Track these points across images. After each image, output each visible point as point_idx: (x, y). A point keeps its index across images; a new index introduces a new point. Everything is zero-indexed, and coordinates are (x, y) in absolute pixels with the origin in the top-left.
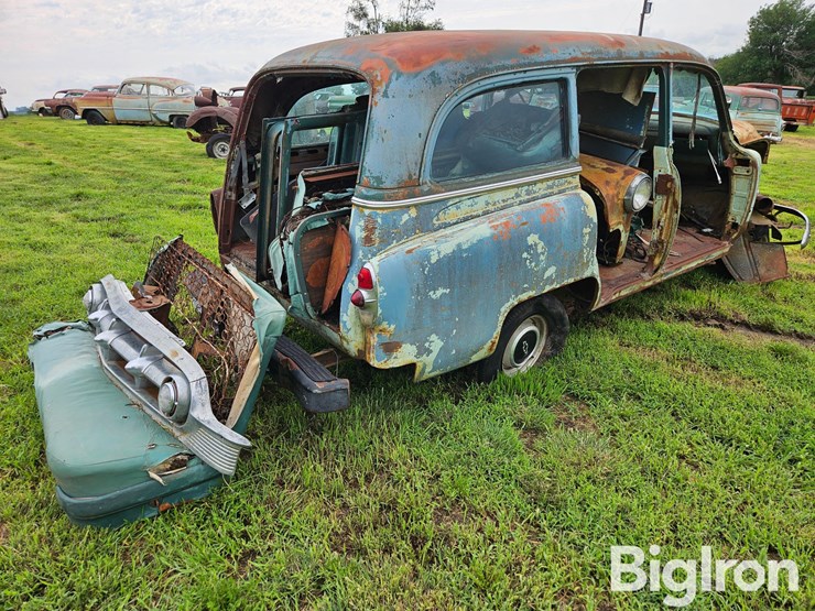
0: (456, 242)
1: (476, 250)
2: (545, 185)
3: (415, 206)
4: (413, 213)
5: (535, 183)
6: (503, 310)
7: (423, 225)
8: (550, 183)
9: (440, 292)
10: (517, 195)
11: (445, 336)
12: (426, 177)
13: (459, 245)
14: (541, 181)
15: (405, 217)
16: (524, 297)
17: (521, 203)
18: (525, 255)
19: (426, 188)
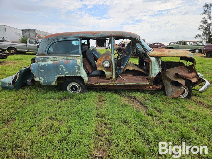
0: (45, 63)
1: (49, 65)
2: (71, 57)
3: (43, 57)
4: (42, 58)
5: (68, 57)
6: (56, 77)
7: (44, 60)
8: (72, 57)
9: (42, 70)
10: (64, 58)
11: (44, 78)
12: (46, 53)
13: (46, 64)
14: (70, 57)
15: (41, 59)
16: (61, 76)
17: (64, 60)
18: (60, 68)
19: (45, 55)
